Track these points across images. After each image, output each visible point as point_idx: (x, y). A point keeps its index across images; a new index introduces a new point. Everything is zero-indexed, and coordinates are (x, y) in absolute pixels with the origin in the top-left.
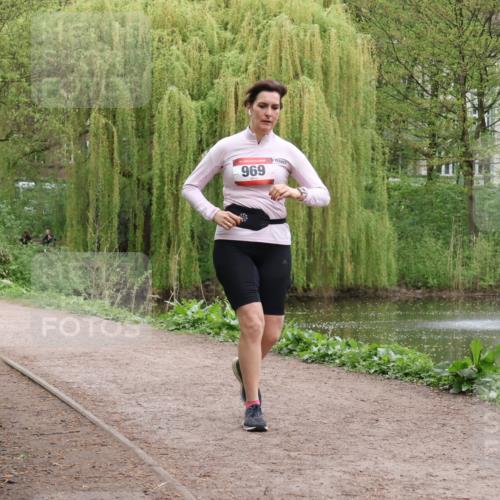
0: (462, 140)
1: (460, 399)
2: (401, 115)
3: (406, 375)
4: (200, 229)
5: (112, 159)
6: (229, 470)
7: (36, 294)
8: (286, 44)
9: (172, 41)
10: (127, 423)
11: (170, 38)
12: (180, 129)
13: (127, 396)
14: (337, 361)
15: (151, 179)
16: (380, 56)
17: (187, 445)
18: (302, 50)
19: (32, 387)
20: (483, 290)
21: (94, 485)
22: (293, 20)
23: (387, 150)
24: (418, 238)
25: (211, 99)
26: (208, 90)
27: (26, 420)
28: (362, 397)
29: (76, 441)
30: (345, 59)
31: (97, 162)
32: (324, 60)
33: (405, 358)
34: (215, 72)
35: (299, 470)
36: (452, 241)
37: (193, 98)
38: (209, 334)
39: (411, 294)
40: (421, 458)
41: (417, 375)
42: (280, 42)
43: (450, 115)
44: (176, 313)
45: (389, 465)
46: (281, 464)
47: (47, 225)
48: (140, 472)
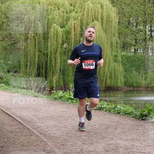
0: (145, 41)
1: (142, 121)
2: (126, 33)
3: (126, 114)
4: (63, 68)
5: (36, 47)
6: (70, 143)
7: (12, 89)
8: (90, 11)
9: (55, 10)
10: (39, 129)
11: (54, 9)
12: (57, 37)
13: (39, 120)
14: (105, 110)
15: (48, 53)
16: (119, 15)
17: (57, 135)
18: (95, 13)
19: (10, 118)
20: (151, 87)
21: (28, 148)
22: (92, 3)
23: (121, 44)
24: (131, 71)
25: (66, 28)
26: (66, 25)
27: (8, 128)
28: (112, 121)
29: (23, 134)
30: (108, 15)
31: (31, 47)
32: (102, 16)
33: (126, 109)
34: (68, 19)
35: (92, 143)
36: (141, 72)
37: (61, 27)
38: (65, 101)
39: (128, 89)
40: (130, 140)
41: (130, 114)
42: (88, 10)
43: (142, 33)
44: (55, 95)
45: (120, 142)
46: (86, 141)
47: (15, 67)
48: (43, 144)
